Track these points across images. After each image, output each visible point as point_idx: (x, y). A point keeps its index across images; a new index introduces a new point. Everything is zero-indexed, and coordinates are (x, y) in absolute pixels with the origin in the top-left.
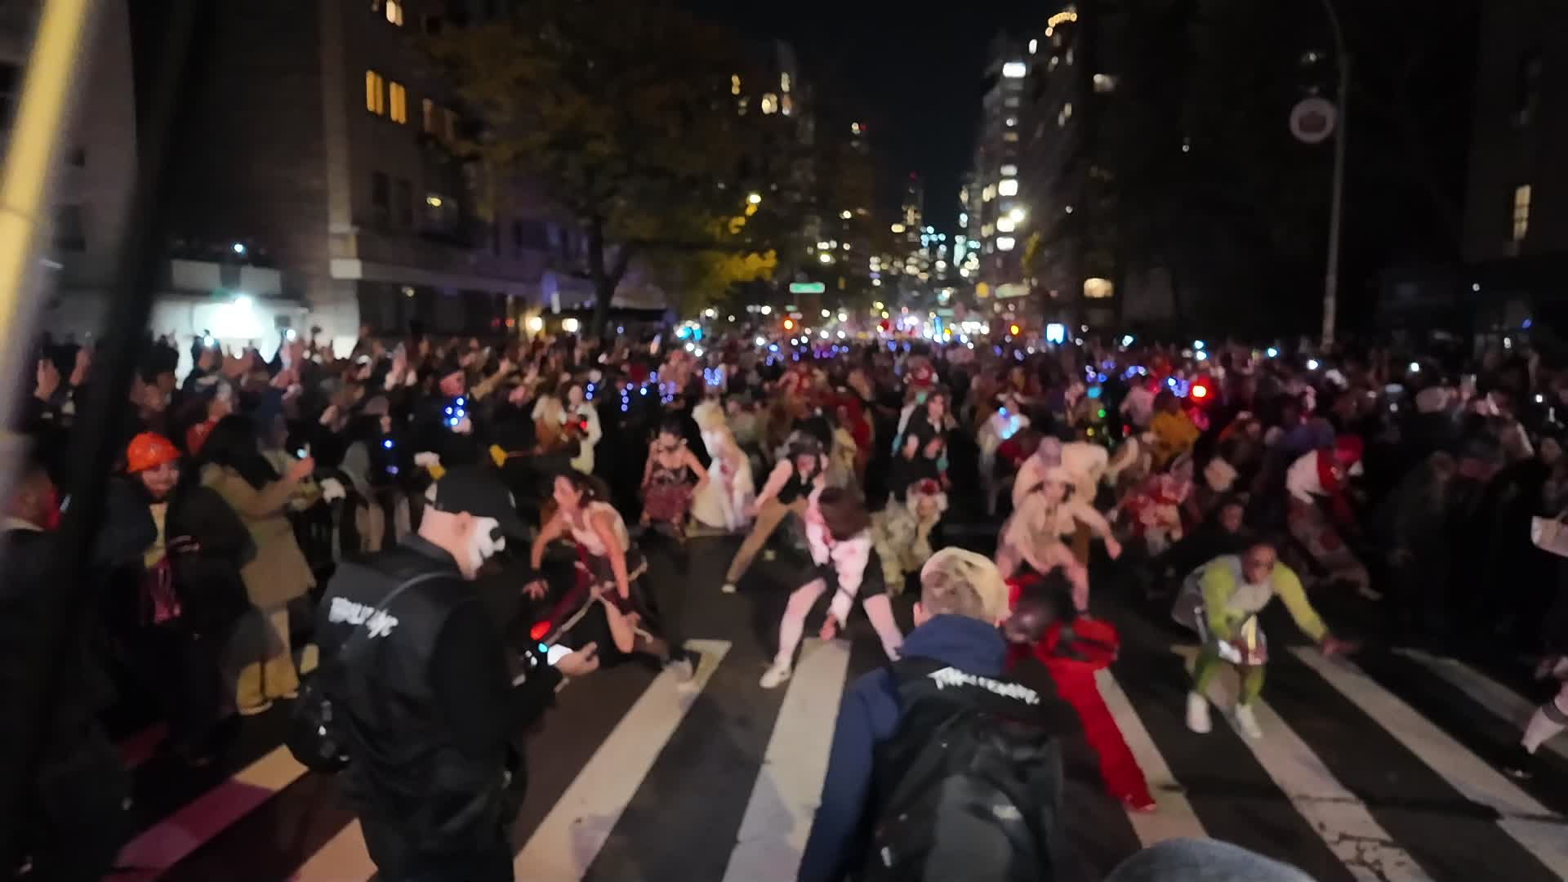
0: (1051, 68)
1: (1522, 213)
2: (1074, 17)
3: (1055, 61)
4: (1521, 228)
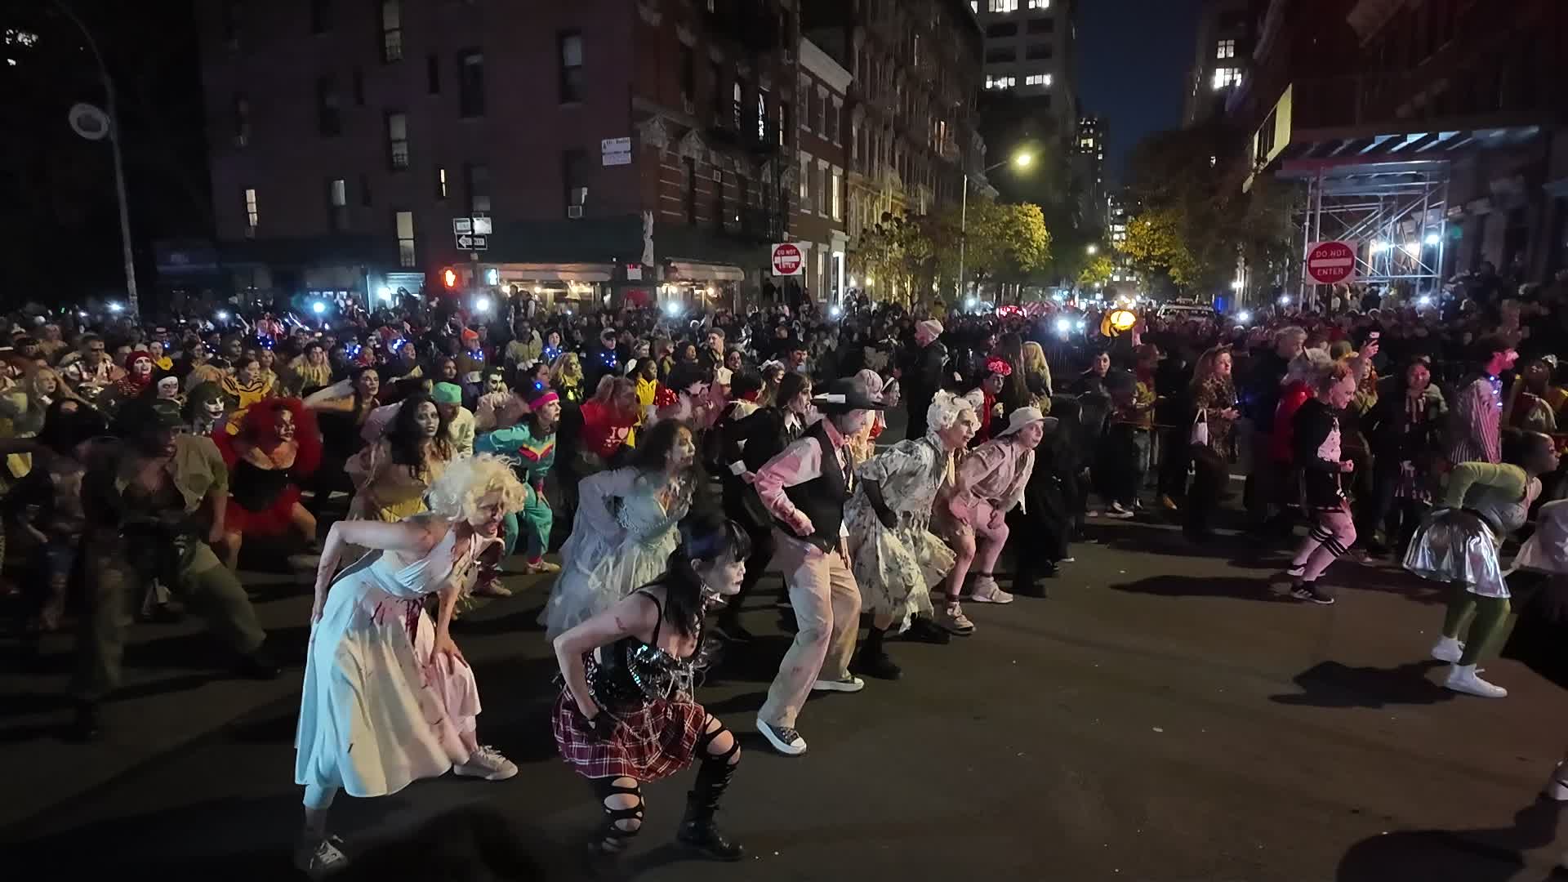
1: (252, 208)
4: (253, 219)
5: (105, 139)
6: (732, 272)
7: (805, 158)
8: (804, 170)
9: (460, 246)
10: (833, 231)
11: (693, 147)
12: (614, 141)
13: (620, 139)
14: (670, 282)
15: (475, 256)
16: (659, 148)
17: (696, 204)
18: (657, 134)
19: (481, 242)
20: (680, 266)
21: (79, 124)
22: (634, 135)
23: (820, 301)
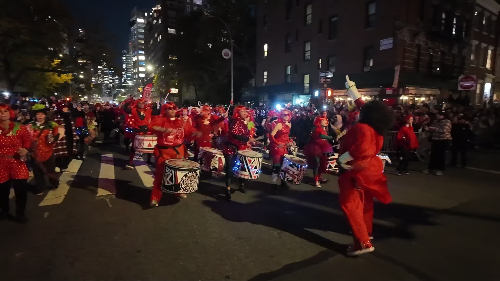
0: (154, 23)
1: (265, 77)
2: (160, 8)
3: (155, 21)
4: (265, 80)
5: (230, 59)
6: (434, 91)
7: (475, 42)
8: (473, 48)
9: (321, 82)
10: (487, 74)
11: (421, 40)
12: (386, 40)
13: (389, 39)
14: (405, 95)
15: (325, 86)
16: (406, 41)
17: (420, 63)
18: (405, 36)
19: (329, 80)
20: (409, 88)
21: (224, 54)
22: (394, 36)
23: (477, 104)
